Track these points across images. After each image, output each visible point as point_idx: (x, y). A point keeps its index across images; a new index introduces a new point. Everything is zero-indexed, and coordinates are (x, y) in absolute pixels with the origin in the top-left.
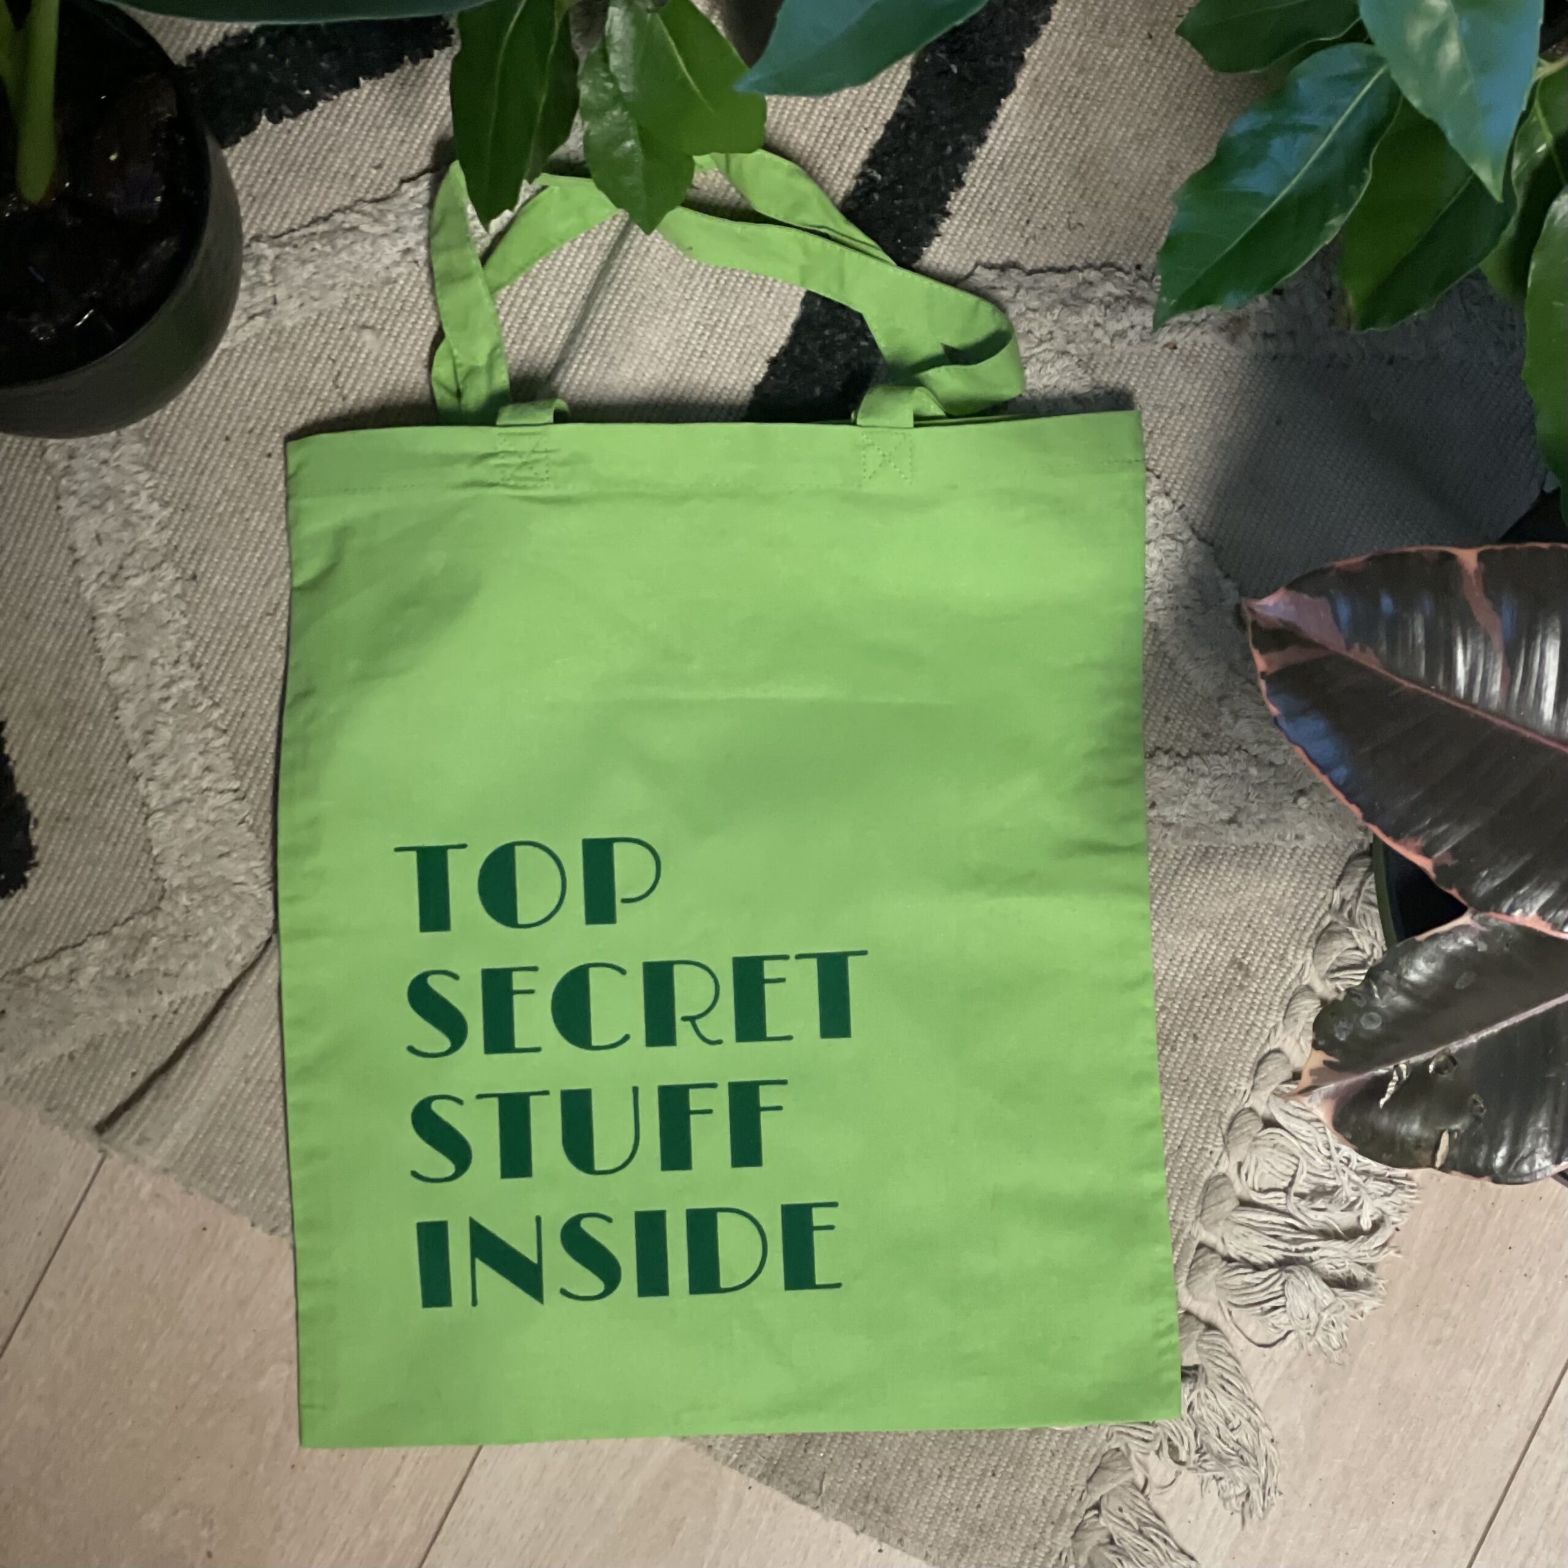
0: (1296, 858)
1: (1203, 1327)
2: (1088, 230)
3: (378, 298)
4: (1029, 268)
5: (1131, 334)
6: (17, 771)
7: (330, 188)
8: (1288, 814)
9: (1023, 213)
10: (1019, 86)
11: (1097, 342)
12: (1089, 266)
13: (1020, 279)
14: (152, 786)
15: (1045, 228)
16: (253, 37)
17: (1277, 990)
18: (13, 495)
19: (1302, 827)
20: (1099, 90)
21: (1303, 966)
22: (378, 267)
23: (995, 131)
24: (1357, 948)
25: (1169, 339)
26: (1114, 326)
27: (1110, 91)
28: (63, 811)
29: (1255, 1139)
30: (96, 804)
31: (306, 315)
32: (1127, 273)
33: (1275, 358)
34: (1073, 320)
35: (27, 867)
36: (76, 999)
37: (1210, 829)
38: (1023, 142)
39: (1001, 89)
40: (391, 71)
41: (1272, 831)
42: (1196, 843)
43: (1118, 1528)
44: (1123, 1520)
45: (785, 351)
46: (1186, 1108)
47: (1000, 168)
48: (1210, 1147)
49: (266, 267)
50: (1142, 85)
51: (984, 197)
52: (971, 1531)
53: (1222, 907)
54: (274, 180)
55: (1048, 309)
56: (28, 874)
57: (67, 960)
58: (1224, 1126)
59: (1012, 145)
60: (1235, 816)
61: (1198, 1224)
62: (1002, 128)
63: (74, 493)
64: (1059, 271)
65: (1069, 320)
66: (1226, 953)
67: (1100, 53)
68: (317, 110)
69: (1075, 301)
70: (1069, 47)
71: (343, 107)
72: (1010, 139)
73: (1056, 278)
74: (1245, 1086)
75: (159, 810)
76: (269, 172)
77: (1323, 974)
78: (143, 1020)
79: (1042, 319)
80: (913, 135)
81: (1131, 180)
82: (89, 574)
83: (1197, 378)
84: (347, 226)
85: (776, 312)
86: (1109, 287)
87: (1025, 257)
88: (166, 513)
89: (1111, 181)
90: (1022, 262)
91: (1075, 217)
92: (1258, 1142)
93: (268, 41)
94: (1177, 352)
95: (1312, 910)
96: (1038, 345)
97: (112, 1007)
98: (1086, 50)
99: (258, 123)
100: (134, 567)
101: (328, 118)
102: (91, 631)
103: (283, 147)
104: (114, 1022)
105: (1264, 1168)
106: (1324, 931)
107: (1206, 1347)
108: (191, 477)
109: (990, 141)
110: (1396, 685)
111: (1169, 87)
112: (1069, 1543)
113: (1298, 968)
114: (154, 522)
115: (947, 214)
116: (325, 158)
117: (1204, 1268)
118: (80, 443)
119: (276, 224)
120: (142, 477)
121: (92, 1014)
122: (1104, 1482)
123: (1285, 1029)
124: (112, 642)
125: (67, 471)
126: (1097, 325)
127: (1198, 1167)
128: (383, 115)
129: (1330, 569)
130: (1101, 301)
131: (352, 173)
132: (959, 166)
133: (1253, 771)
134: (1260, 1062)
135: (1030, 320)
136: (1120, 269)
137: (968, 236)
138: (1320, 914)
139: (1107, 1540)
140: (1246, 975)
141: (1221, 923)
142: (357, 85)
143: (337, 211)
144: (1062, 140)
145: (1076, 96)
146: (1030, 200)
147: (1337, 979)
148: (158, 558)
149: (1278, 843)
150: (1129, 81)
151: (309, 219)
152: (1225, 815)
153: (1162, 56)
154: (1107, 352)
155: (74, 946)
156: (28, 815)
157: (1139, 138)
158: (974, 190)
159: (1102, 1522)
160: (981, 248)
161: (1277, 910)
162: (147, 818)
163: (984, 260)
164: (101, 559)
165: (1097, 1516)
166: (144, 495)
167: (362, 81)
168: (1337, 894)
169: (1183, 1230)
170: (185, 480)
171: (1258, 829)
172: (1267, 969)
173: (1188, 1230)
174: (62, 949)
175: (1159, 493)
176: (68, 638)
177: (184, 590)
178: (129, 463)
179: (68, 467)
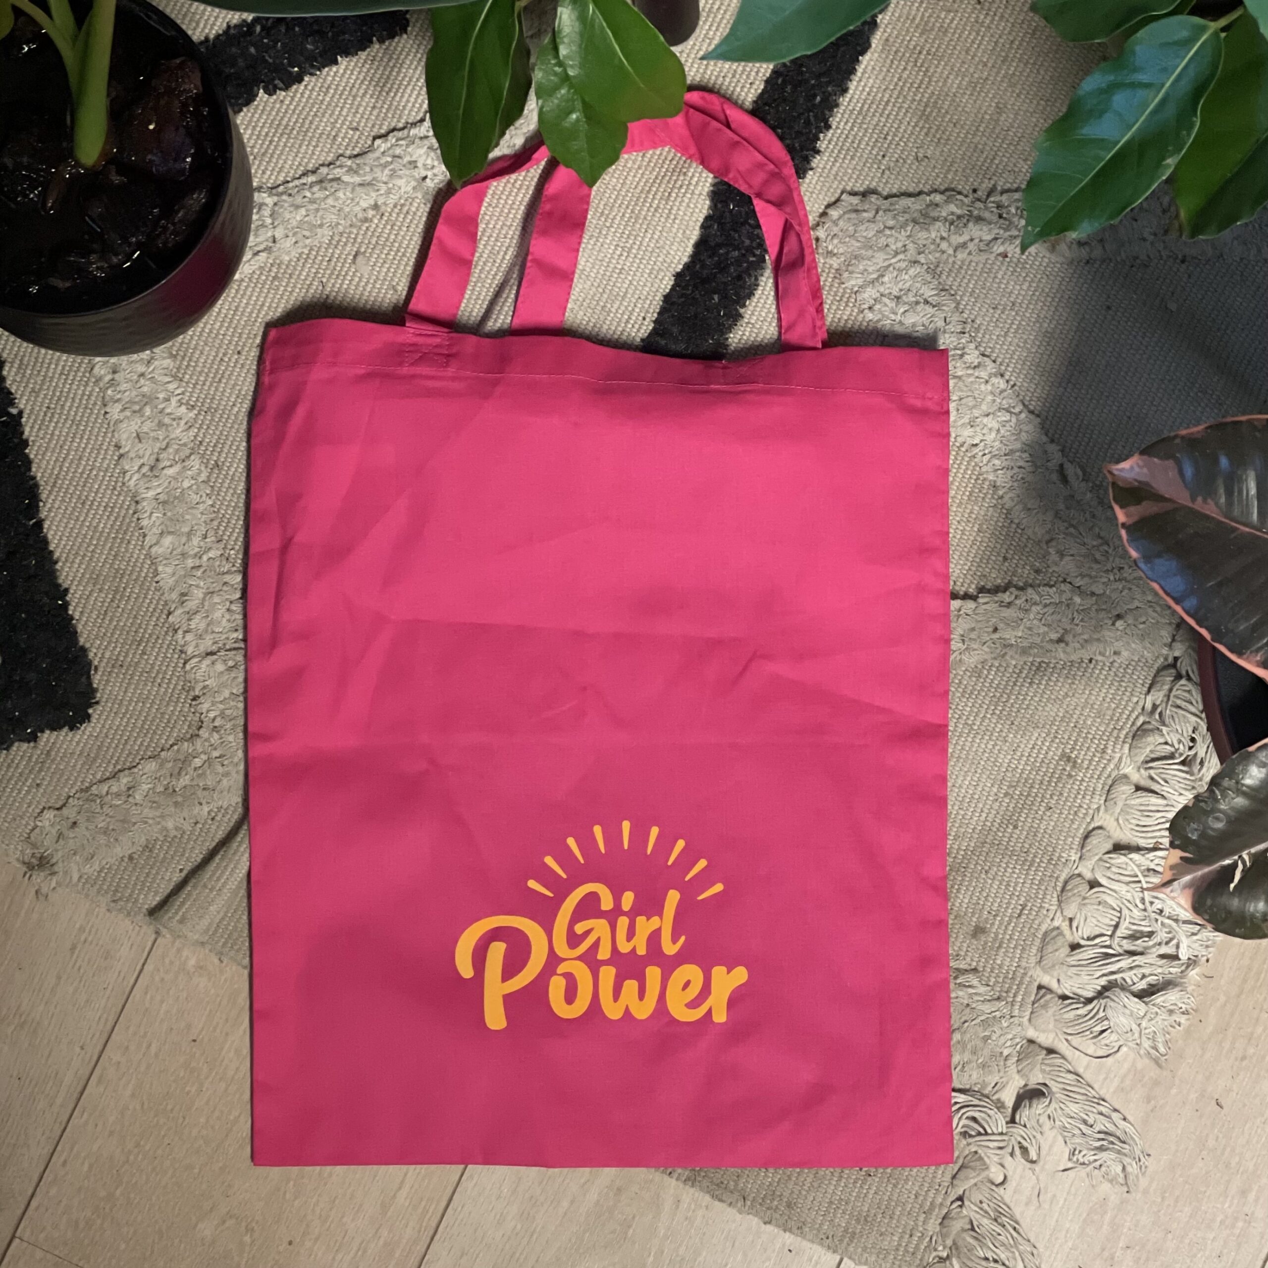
0: (1114, 670)
1: (1045, 1052)
2: (934, 162)
3: (357, 234)
4: (885, 193)
5: (971, 246)
6: (80, 628)
7: (317, 146)
8: (1107, 633)
9: (880, 150)
10: (873, 45)
11: (943, 252)
12: (936, 191)
13: (878, 203)
14: (189, 637)
15: (897, 161)
16: (251, 26)
17: (1099, 778)
18: (68, 404)
19: (1118, 645)
20: (939, 47)
21: (1121, 758)
22: (357, 209)
23: (855, 83)
24: (1166, 743)
25: (1001, 249)
26: (957, 239)
27: (947, 47)
28: (117, 659)
29: (1084, 898)
30: (144, 653)
31: (300, 251)
32: (966, 196)
33: (1088, 262)
34: (923, 235)
35: (90, 705)
36: (134, 810)
37: (1042, 647)
38: (877, 92)
39: (859, 48)
40: (364, 50)
41: (1094, 648)
42: (1031, 659)
43: (978, 1216)
44: (981, 1209)
45: (687, 267)
46: (1027, 874)
47: (860, 113)
48: (1046, 905)
49: (266, 212)
50: (973, 42)
51: (847, 137)
52: (858, 1221)
53: (1052, 710)
54: (271, 142)
55: (901, 227)
56: (90, 711)
57: (125, 780)
58: (1059, 889)
59: (869, 94)
60: (1063, 636)
61: (1038, 968)
62: (860, 80)
63: (118, 400)
64: (910, 195)
65: (920, 235)
66: (1057, 749)
67: (938, 17)
68: (304, 83)
69: (925, 219)
70: (913, 13)
71: (325, 80)
72: (867, 89)
73: (908, 202)
74: (1074, 857)
75: (194, 656)
76: (267, 134)
77: (1139, 764)
78: (187, 827)
79: (897, 235)
80: (789, 89)
81: (967, 119)
82: (130, 466)
83: (1025, 280)
84: (330, 177)
85: (680, 235)
86: (952, 208)
87: (882, 185)
88: (192, 415)
89: (950, 121)
90: (880, 189)
91: (921, 150)
92: (1086, 901)
93: (263, 29)
94: (1008, 260)
95: (1127, 712)
96: (894, 257)
97: (162, 817)
98: (927, 15)
99: (257, 95)
100: (169, 459)
101: (313, 89)
102: (135, 513)
103: (277, 114)
104: (165, 829)
105: (1092, 921)
106: (1138, 729)
107: (1048, 1069)
108: (211, 385)
109: (851, 92)
110: (1235, 529)
111: (996, 43)
112: (938, 1229)
113: (1116, 760)
114: (183, 422)
115: (818, 152)
116: (311, 123)
117: (1045, 1006)
118: (123, 361)
119: (273, 177)
120: (171, 387)
121: (146, 823)
122: (967, 1178)
123: (1106, 811)
124: (152, 520)
125: (112, 383)
126: (942, 238)
127: (1037, 922)
128: (357, 86)
129: (1176, 436)
130: (946, 219)
131: (333, 133)
132: (827, 112)
133: (1077, 600)
134: (1086, 837)
135: (888, 237)
136: (960, 193)
137: (835, 169)
138: (1134, 716)
139: (969, 1227)
140: (1074, 766)
141: (1053, 724)
142: (336, 62)
143: (323, 165)
144: (909, 89)
145: (920, 53)
146: (885, 138)
147: (1151, 768)
148: (188, 452)
149: (1100, 658)
150: (962, 39)
151: (300, 172)
152: (1054, 636)
153: (989, 18)
154: (951, 260)
155: (130, 769)
156: (90, 663)
157: (973, 85)
158: (839, 131)
159: (965, 1212)
160: (846, 179)
161: (1099, 712)
162: (185, 664)
163: (848, 188)
164: (141, 453)
165: (961, 1206)
166: (174, 401)
167: (339, 58)
168: (1149, 699)
169: (1025, 974)
170: (206, 388)
171: (1083, 647)
172: (1091, 761)
173: (1029, 974)
174: (120, 771)
175: (995, 376)
176: (116, 518)
177: (208, 477)
178: (160, 374)
179: (113, 380)
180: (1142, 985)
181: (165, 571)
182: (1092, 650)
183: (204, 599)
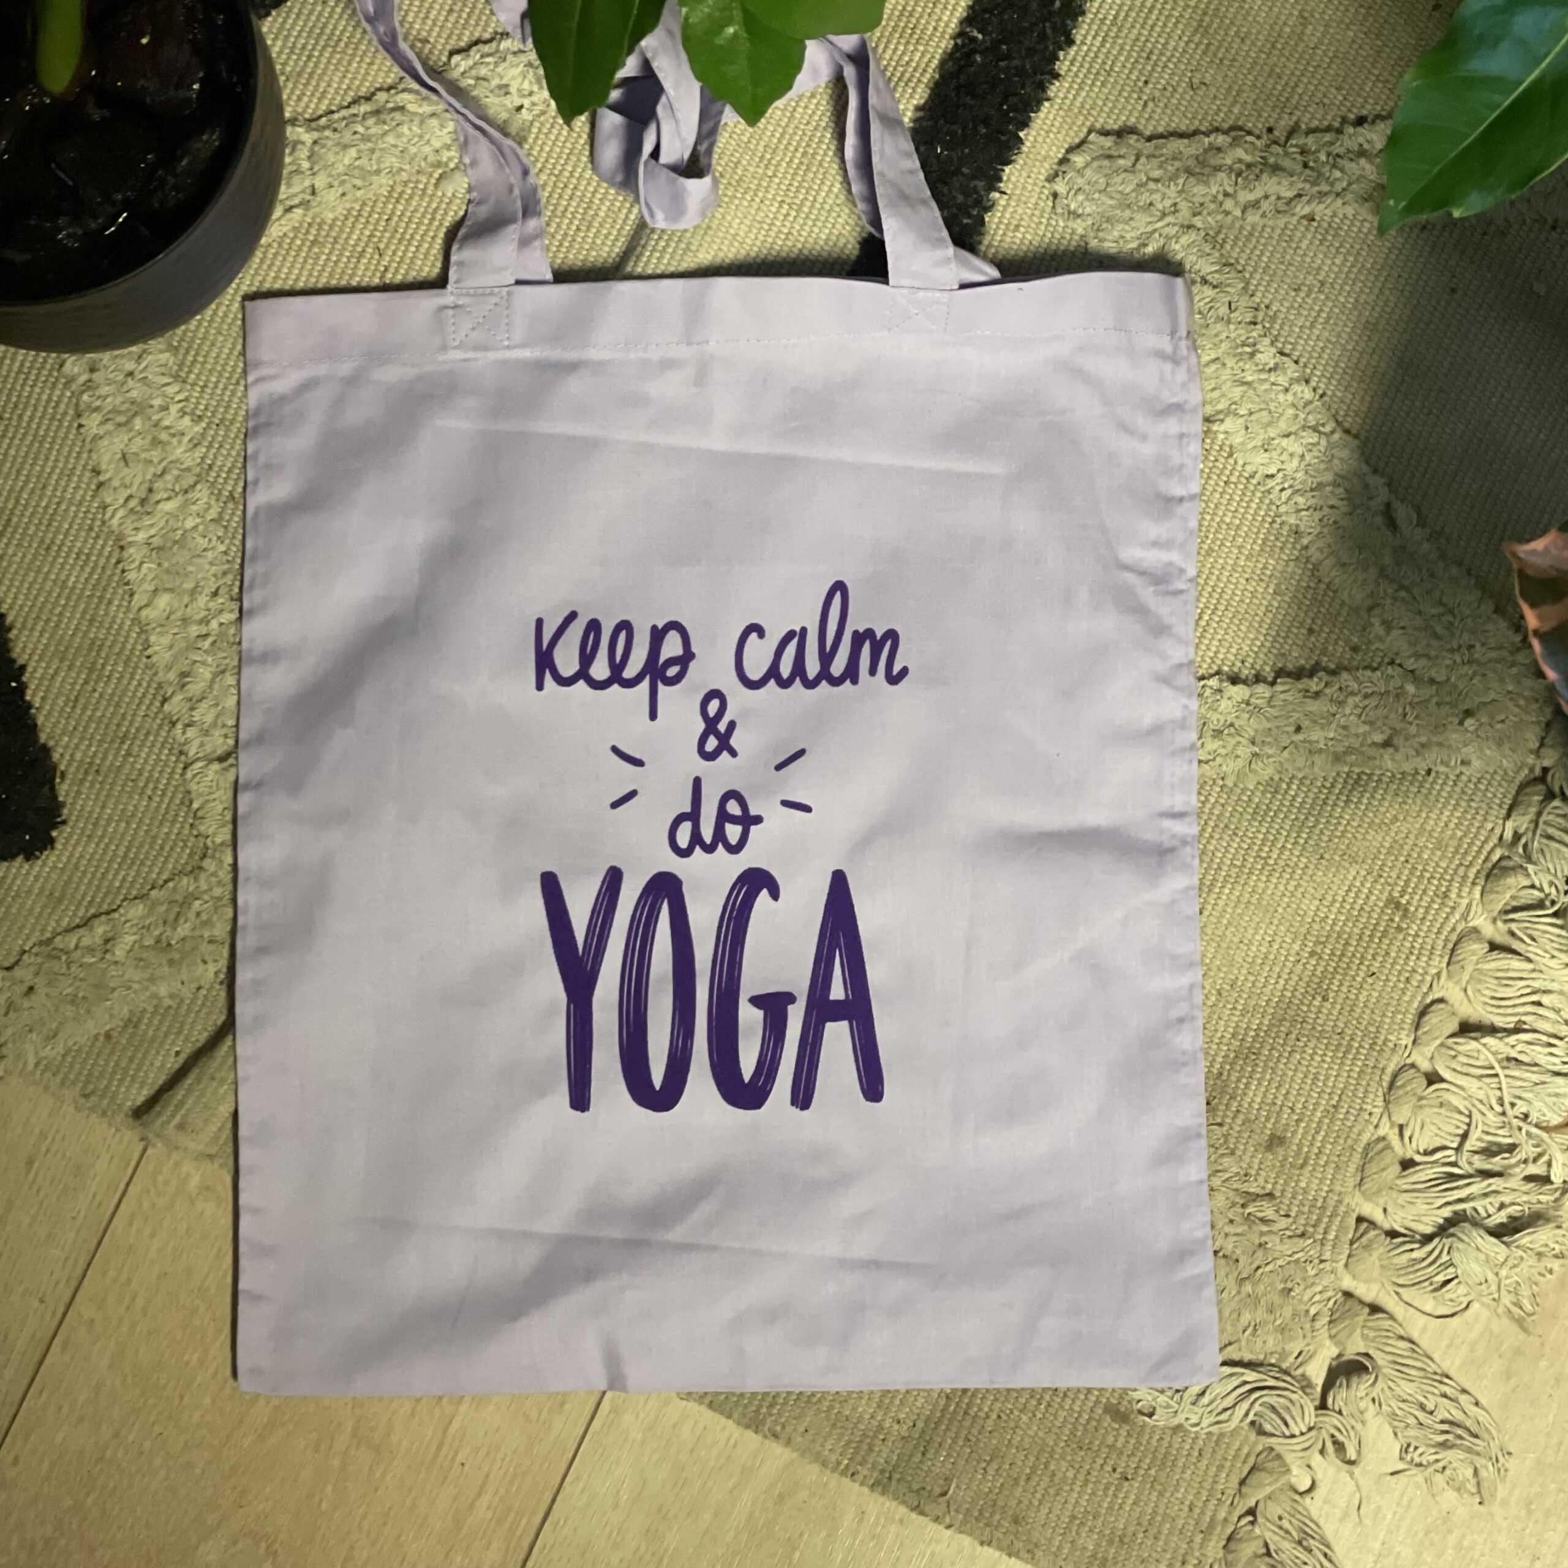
0: (1461, 785)
1: (1367, 1310)
2: (1214, 90)
4: (1148, 133)
5: (1265, 205)
6: (40, 719)
8: (1452, 735)
9: (1141, 74)
11: (1227, 213)
12: (1217, 130)
13: (1139, 146)
14: (191, 732)
15: (1165, 89)
17: (1439, 932)
18: (28, 413)
19: (1469, 751)
21: (1469, 906)
24: (1533, 886)
25: (1307, 210)
26: (1246, 196)
28: (92, 763)
29: (1421, 1098)
30: (128, 754)
31: (348, 206)
32: (1259, 137)
34: (1200, 190)
35: (54, 826)
36: (113, 971)
37: (1362, 753)
42: (1347, 769)
43: (1276, 1537)
44: (1281, 1528)
46: (1342, 1064)
47: (1113, 23)
48: (1369, 1107)
49: (303, 153)
51: (1096, 56)
52: (1111, 1542)
53: (1375, 839)
54: (309, 57)
55: (1170, 179)
56: (54, 834)
57: (101, 929)
58: (1385, 1084)
60: (1390, 737)
61: (1358, 1194)
63: (97, 409)
64: (1182, 135)
65: (1195, 190)
66: (1381, 892)
69: (1201, 169)
73: (1179, 144)
74: (1406, 1040)
75: (198, 760)
76: (304, 47)
77: (1495, 914)
78: (186, 994)
79: (1164, 189)
81: (1259, 33)
82: (113, 498)
83: (1338, 252)
84: (390, 105)
86: (1239, 153)
87: (1143, 121)
88: (198, 428)
89: (1236, 35)
90: (1141, 127)
91: (1197, 74)
92: (1423, 1102)
94: (1315, 224)
95: (1478, 843)
96: (1161, 219)
97: (152, 979)
100: (166, 490)
102: (118, 562)
104: (156, 996)
105: (1431, 1130)
106: (1494, 867)
107: (1372, 1334)
108: (225, 388)
112: (1221, 1554)
113: (1463, 907)
114: (186, 439)
115: (1057, 76)
117: (1367, 1247)
119: (312, 106)
120: (170, 390)
121: (129, 988)
122: (1261, 1485)
123: (1449, 977)
124: (142, 572)
125: (89, 385)
126: (1227, 195)
127: (1355, 1130)
130: (1231, 169)
132: (1069, 22)
133: (1411, 689)
134: (1423, 1013)
135: (1152, 192)
136: (1250, 133)
137: (1080, 99)
138: (1488, 847)
139: (1263, 1551)
140: (1404, 916)
141: (1376, 857)
143: (380, 89)
146: (1148, 58)
147: (1512, 920)
148: (192, 479)
149: (1442, 769)
151: (349, 99)
152: (1379, 738)
154: (1238, 224)
155: (108, 913)
156: (54, 768)
158: (1085, 48)
159: (1258, 1530)
160: (1094, 113)
161: (1439, 842)
162: (185, 769)
163: (1098, 126)
164: (128, 480)
165: (1252, 1523)
166: (174, 409)
168: (1510, 825)
169: (1340, 1202)
170: (219, 392)
171: (1418, 753)
172: (1428, 909)
173: (1346, 1201)
174: (95, 916)
175: (1297, 381)
176: (94, 569)
177: (220, 514)
178: (156, 374)
179: (90, 381)
180: (1501, 1218)
181: (160, 643)
182: (1433, 756)
183: (213, 681)
